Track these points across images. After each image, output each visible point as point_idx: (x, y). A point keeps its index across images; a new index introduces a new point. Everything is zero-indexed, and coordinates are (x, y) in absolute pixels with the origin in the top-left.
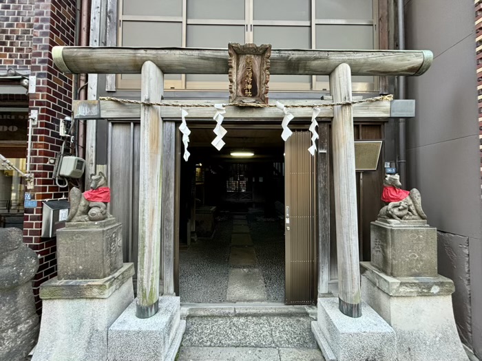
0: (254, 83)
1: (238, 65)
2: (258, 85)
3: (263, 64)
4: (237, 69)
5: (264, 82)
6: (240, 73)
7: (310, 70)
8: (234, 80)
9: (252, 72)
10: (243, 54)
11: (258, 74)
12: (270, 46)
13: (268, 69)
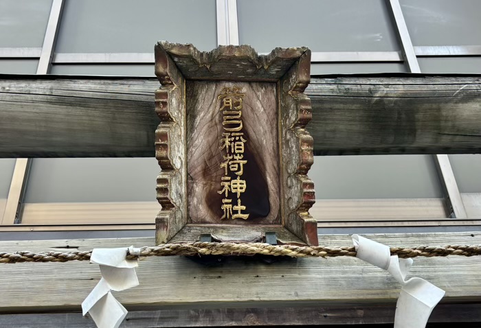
0: (254, 172)
1: (191, 115)
2: (270, 180)
3: (286, 109)
4: (190, 128)
5: (293, 167)
6: (201, 140)
7: (458, 132)
8: (177, 163)
9: (246, 136)
10: (209, 81)
11: (266, 141)
12: (306, 53)
13: (304, 123)
